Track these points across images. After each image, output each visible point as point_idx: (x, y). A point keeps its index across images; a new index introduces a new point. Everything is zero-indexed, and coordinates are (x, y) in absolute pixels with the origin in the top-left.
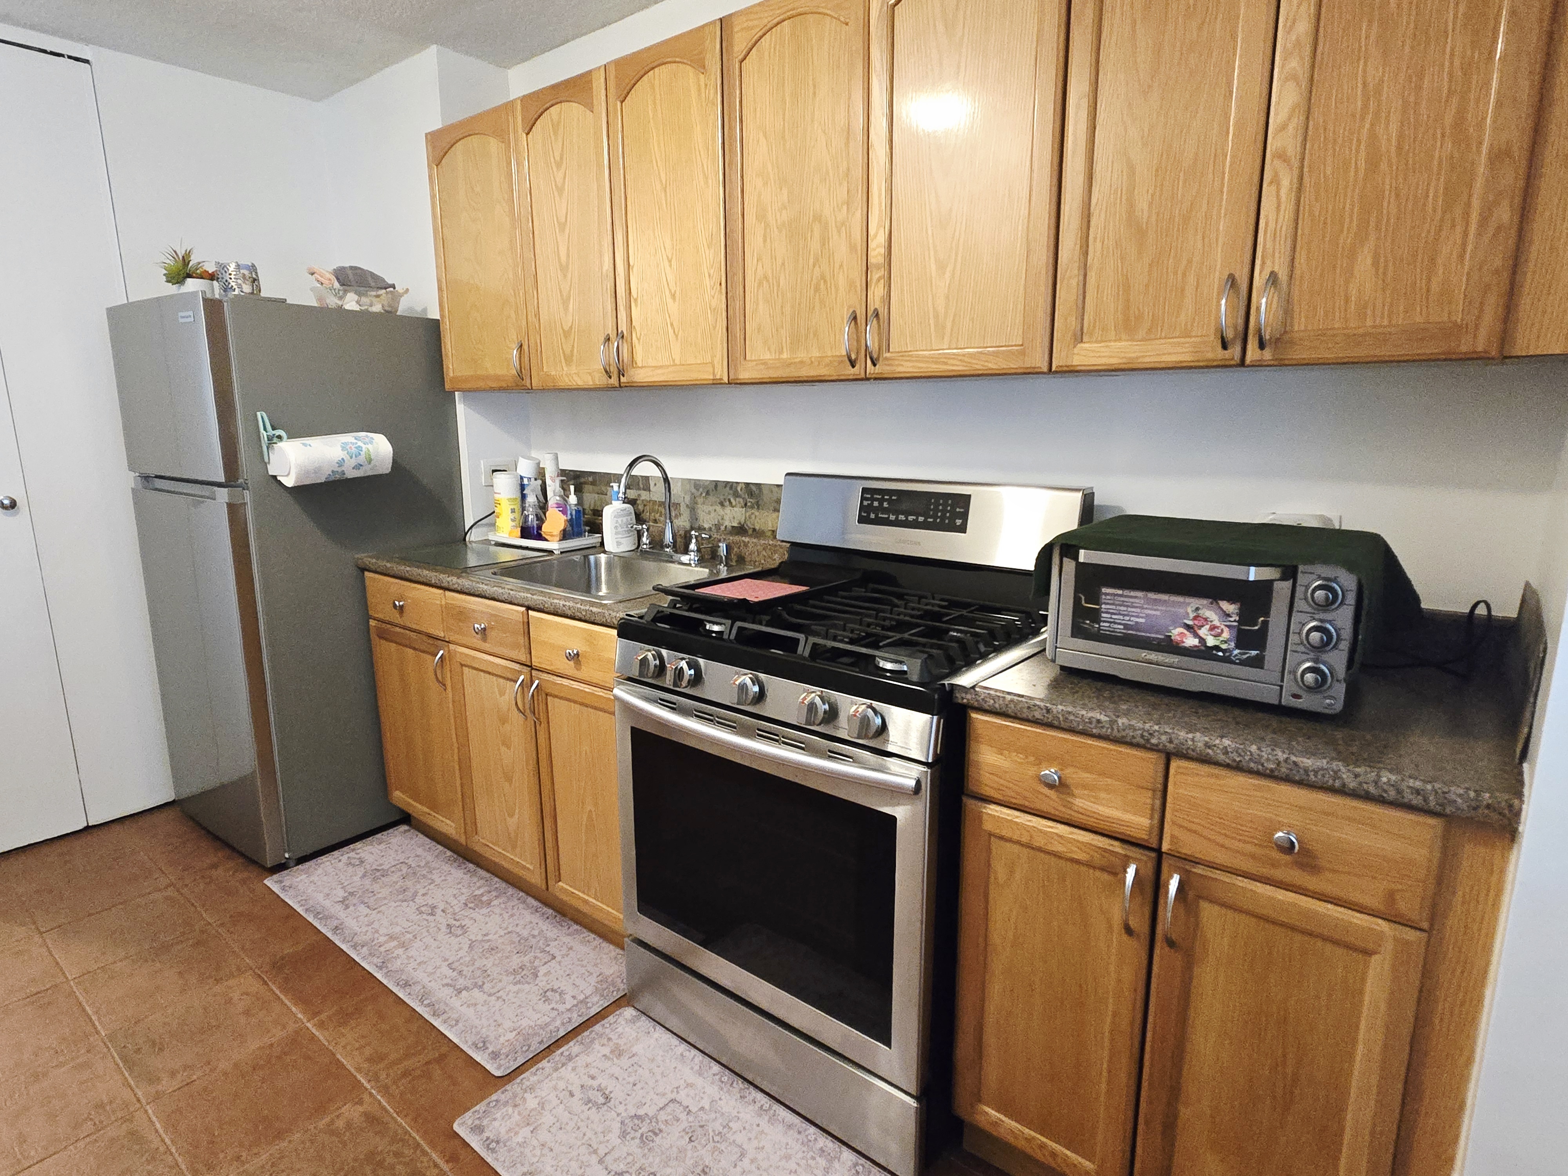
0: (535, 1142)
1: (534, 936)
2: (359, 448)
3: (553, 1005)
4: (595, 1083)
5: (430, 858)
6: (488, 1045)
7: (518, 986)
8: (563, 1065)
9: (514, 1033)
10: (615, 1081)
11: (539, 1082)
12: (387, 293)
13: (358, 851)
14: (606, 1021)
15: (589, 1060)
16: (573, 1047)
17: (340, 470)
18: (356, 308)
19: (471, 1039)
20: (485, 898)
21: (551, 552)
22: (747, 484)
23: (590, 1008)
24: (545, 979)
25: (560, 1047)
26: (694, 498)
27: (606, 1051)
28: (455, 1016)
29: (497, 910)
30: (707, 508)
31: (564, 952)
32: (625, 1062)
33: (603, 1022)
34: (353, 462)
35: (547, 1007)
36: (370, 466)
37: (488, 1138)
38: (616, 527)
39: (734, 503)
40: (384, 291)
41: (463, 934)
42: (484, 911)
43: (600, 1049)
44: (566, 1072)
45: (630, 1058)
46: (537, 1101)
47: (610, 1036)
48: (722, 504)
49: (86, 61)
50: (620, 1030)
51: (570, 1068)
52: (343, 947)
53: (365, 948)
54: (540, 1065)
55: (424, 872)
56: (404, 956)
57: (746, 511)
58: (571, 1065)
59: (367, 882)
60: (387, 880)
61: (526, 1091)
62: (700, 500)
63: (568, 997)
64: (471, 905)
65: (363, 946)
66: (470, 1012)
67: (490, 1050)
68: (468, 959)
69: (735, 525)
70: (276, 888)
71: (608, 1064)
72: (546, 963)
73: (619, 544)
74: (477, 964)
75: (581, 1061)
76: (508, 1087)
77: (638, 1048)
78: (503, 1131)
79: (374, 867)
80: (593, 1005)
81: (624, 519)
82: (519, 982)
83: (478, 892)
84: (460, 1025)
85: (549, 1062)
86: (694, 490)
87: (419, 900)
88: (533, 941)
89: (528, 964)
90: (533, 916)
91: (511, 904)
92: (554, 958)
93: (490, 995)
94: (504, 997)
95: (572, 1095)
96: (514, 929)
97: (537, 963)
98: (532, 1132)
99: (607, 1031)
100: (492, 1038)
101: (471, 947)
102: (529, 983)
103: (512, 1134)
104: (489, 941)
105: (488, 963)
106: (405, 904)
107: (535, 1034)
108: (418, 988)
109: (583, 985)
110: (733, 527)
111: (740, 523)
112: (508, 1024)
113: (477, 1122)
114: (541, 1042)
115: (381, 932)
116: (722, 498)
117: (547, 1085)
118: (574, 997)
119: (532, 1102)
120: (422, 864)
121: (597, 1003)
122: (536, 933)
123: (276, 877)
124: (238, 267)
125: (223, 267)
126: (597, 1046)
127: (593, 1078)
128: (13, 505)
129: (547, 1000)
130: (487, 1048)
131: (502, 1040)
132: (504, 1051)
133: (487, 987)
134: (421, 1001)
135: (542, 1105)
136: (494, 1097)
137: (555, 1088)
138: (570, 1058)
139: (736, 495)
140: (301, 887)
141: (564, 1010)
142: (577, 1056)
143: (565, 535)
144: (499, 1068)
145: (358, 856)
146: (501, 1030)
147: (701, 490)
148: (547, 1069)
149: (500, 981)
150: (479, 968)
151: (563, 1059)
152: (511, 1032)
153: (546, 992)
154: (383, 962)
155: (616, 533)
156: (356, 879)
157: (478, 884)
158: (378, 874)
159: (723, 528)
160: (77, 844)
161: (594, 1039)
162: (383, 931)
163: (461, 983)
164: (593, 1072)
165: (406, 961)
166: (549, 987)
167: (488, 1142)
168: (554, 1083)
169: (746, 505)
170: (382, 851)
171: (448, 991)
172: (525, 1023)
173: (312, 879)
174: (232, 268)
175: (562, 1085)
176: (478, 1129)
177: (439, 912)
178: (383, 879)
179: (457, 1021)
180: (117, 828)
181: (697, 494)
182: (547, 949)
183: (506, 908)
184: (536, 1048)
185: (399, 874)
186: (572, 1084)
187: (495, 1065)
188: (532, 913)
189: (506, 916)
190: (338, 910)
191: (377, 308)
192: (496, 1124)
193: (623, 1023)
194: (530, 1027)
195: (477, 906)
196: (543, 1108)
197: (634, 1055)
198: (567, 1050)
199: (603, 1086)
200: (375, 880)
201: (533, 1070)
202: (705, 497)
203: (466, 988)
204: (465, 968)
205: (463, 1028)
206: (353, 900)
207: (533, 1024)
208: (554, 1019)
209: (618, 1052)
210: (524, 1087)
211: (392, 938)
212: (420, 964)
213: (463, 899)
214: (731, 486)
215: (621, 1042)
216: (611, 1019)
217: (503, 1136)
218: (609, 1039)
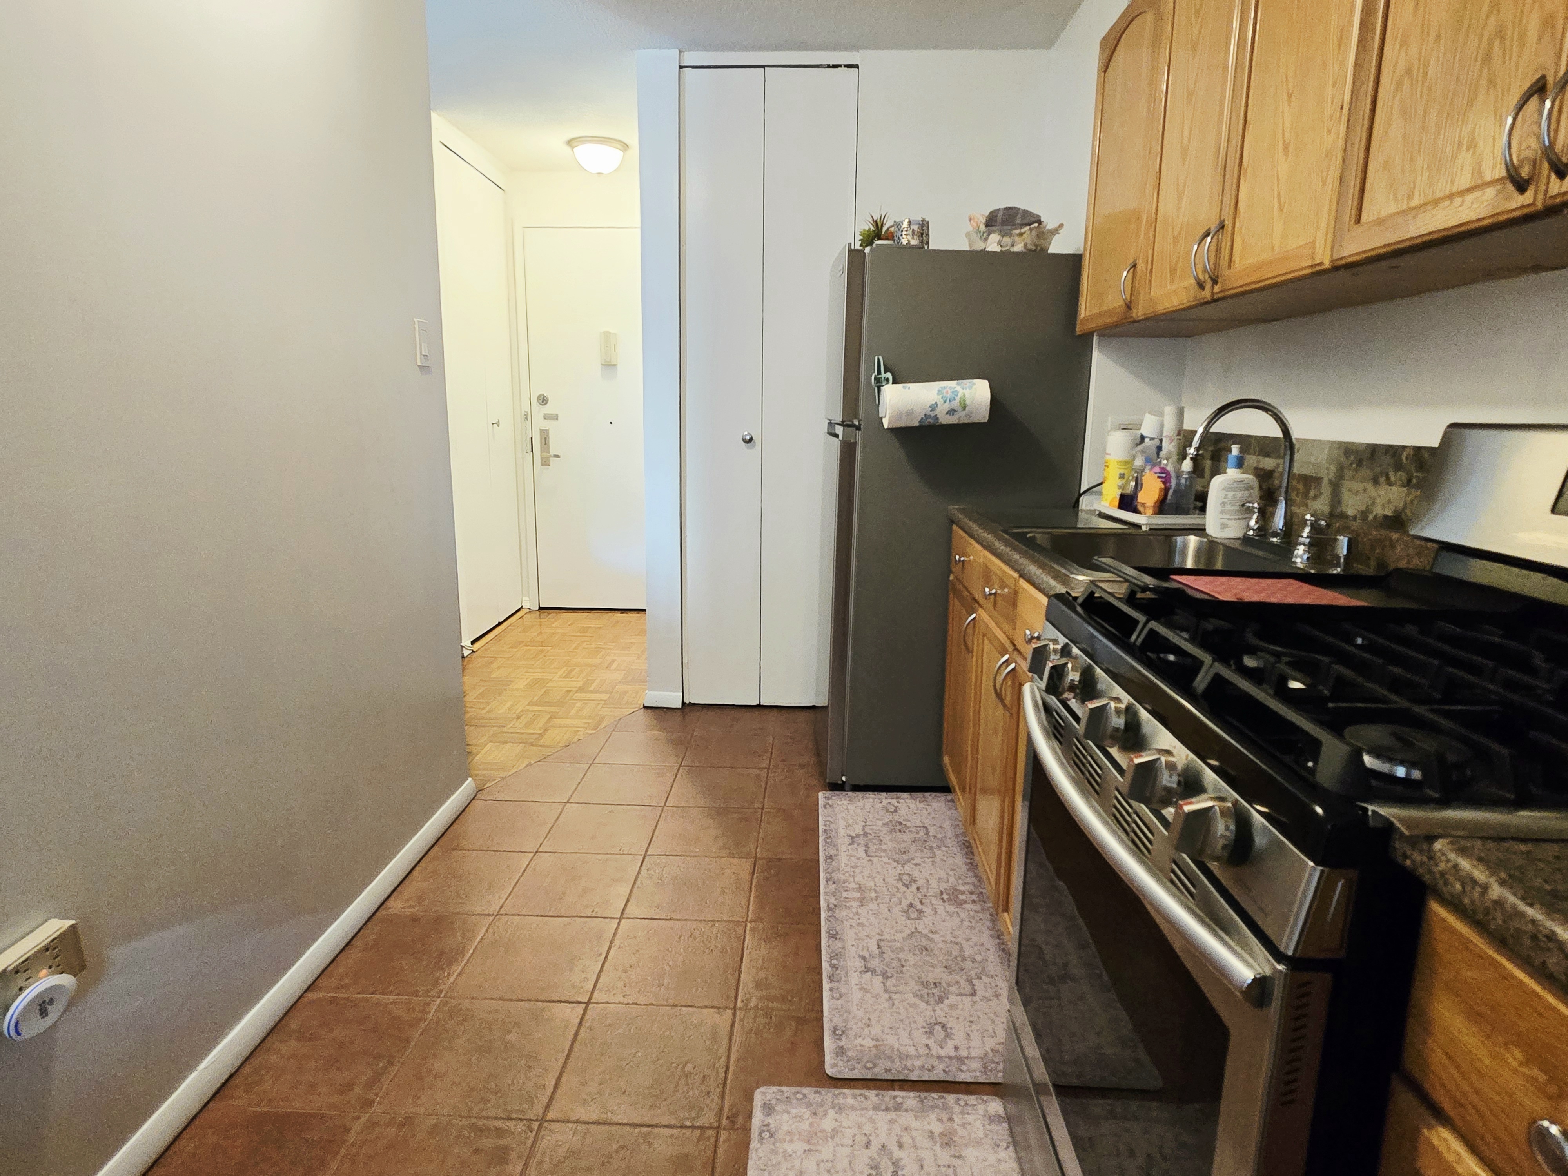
0: (797, 1163)
1: (974, 961)
2: (956, 393)
3: (931, 1042)
4: (897, 1153)
5: (950, 834)
6: (844, 1038)
7: (917, 1001)
8: (887, 1109)
9: (874, 1043)
10: (917, 1167)
11: (853, 1108)
12: (1031, 230)
13: (901, 801)
14: (966, 1097)
15: (914, 1124)
16: (910, 1099)
17: (933, 414)
18: (998, 249)
19: (837, 1021)
20: (962, 897)
21: (1139, 527)
22: (1418, 449)
23: (961, 1070)
24: (947, 1010)
25: (901, 1089)
26: (1341, 469)
27: (937, 1128)
28: (843, 990)
29: (963, 915)
30: (1357, 486)
31: (987, 995)
32: (944, 1156)
33: (960, 1096)
34: (947, 407)
35: (924, 1040)
36: (964, 413)
37: (768, 1125)
38: (1223, 504)
39: (1393, 479)
40: (1028, 228)
41: (916, 919)
42: (951, 908)
43: (933, 1123)
44: (882, 1118)
45: (955, 1156)
46: (834, 1125)
47: (954, 1117)
48: (1376, 481)
49: (857, 66)
50: (970, 1118)
51: (889, 1117)
52: (822, 875)
53: (834, 886)
54: (867, 1093)
55: (934, 845)
56: (854, 910)
57: (1408, 494)
58: (893, 1115)
59: (885, 829)
60: (901, 836)
61: (833, 1108)
62: (1348, 473)
63: (950, 1044)
64: (945, 897)
65: (834, 883)
66: (857, 995)
67: (841, 1044)
68: (898, 945)
69: (1390, 514)
70: (821, 801)
71: (927, 1143)
72: (961, 995)
73: (1224, 526)
74: (901, 955)
75: (906, 1119)
76: (823, 1091)
77: (970, 1153)
78: (785, 1128)
79: (901, 820)
80: (968, 1070)
81: (1239, 494)
82: (921, 997)
83: (961, 888)
84: (840, 1002)
85: (877, 1095)
86: (1342, 459)
87: (908, 868)
88: (968, 964)
89: (944, 984)
90: (991, 940)
91: (981, 915)
92: (974, 994)
93: (886, 991)
94: (896, 1002)
95: (868, 1145)
96: (963, 942)
97: (953, 989)
98: (805, 1151)
99: (957, 1109)
100: (851, 1034)
101: (911, 935)
102: (928, 1003)
103: (788, 1138)
104: (931, 940)
105: (912, 960)
106: (895, 864)
107: (890, 1058)
108: (839, 944)
109: (976, 1042)
110: (1386, 517)
111: (1395, 511)
112: (876, 1030)
113: (774, 1102)
114: (887, 1071)
115: (856, 879)
116: (1378, 470)
117: (854, 1116)
118: (956, 1048)
119: (828, 1124)
120: (939, 836)
121: (975, 1071)
122: (978, 958)
123: (828, 794)
124: (910, 223)
125: (898, 225)
126: (933, 1116)
127: (900, 1145)
128: (751, 440)
129: (930, 1033)
130: (840, 1040)
131: (859, 1041)
132: (850, 1054)
133: (889, 983)
134: (831, 958)
135: (835, 1132)
136: (806, 1090)
137: (860, 1126)
138: (898, 1107)
139: (1398, 466)
140: (837, 810)
141: (935, 1054)
142: (906, 1110)
143: (1162, 507)
144: (834, 1065)
145: (896, 804)
146: (867, 1030)
147: (1352, 458)
148: (869, 1102)
149: (906, 984)
150: (899, 960)
151: (891, 1104)
152: (873, 1039)
153: (935, 1024)
154: (835, 906)
155: (1222, 512)
156: (880, 823)
157: (968, 880)
158: (899, 827)
159: (1371, 517)
160: (748, 715)
161: (937, 1107)
162: (859, 879)
163: (875, 963)
164: (906, 1139)
165: (851, 915)
166: (944, 1020)
167: (765, 1128)
168: (863, 1120)
169: (1409, 481)
170: (918, 809)
171: (859, 964)
172: (891, 1040)
173: (849, 807)
174: (905, 225)
175: (868, 1128)
176: (769, 1109)
177: (914, 886)
178: (898, 833)
179: (841, 996)
180: (775, 712)
181: (1346, 464)
182: (975, 982)
183: (973, 918)
184: (879, 1072)
185: (915, 835)
186: (877, 1136)
187: (833, 1061)
188: (991, 936)
189: (966, 923)
190: (843, 841)
191: (1019, 248)
192: (785, 1117)
193: (981, 1112)
194: (892, 1048)
195: (949, 900)
196: (832, 1138)
197: (959, 1157)
198: (903, 1098)
199: (902, 1163)
200: (893, 830)
201: (857, 1092)
202: (1356, 470)
203: (874, 972)
204: (889, 953)
205: (840, 1007)
206: (862, 841)
207: (896, 1046)
208: (919, 1057)
209: (948, 1140)
210: (836, 1101)
211: (860, 889)
212: (858, 924)
213: (944, 886)
214: (1393, 451)
215: (961, 1132)
216: (972, 1099)
217: (780, 1135)
218: (951, 1119)
